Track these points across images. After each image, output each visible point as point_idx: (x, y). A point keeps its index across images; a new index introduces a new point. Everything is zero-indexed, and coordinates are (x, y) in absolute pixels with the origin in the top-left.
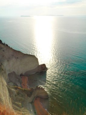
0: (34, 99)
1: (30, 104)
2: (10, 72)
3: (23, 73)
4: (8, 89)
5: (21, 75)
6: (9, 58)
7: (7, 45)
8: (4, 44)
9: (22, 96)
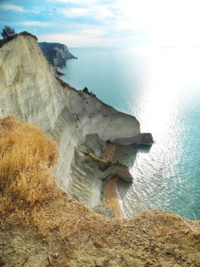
0: (110, 177)
1: (100, 181)
2: (90, 133)
3: (112, 140)
4: (75, 151)
5: (108, 142)
6: (93, 114)
7: (94, 96)
8: (90, 94)
9: (91, 166)
